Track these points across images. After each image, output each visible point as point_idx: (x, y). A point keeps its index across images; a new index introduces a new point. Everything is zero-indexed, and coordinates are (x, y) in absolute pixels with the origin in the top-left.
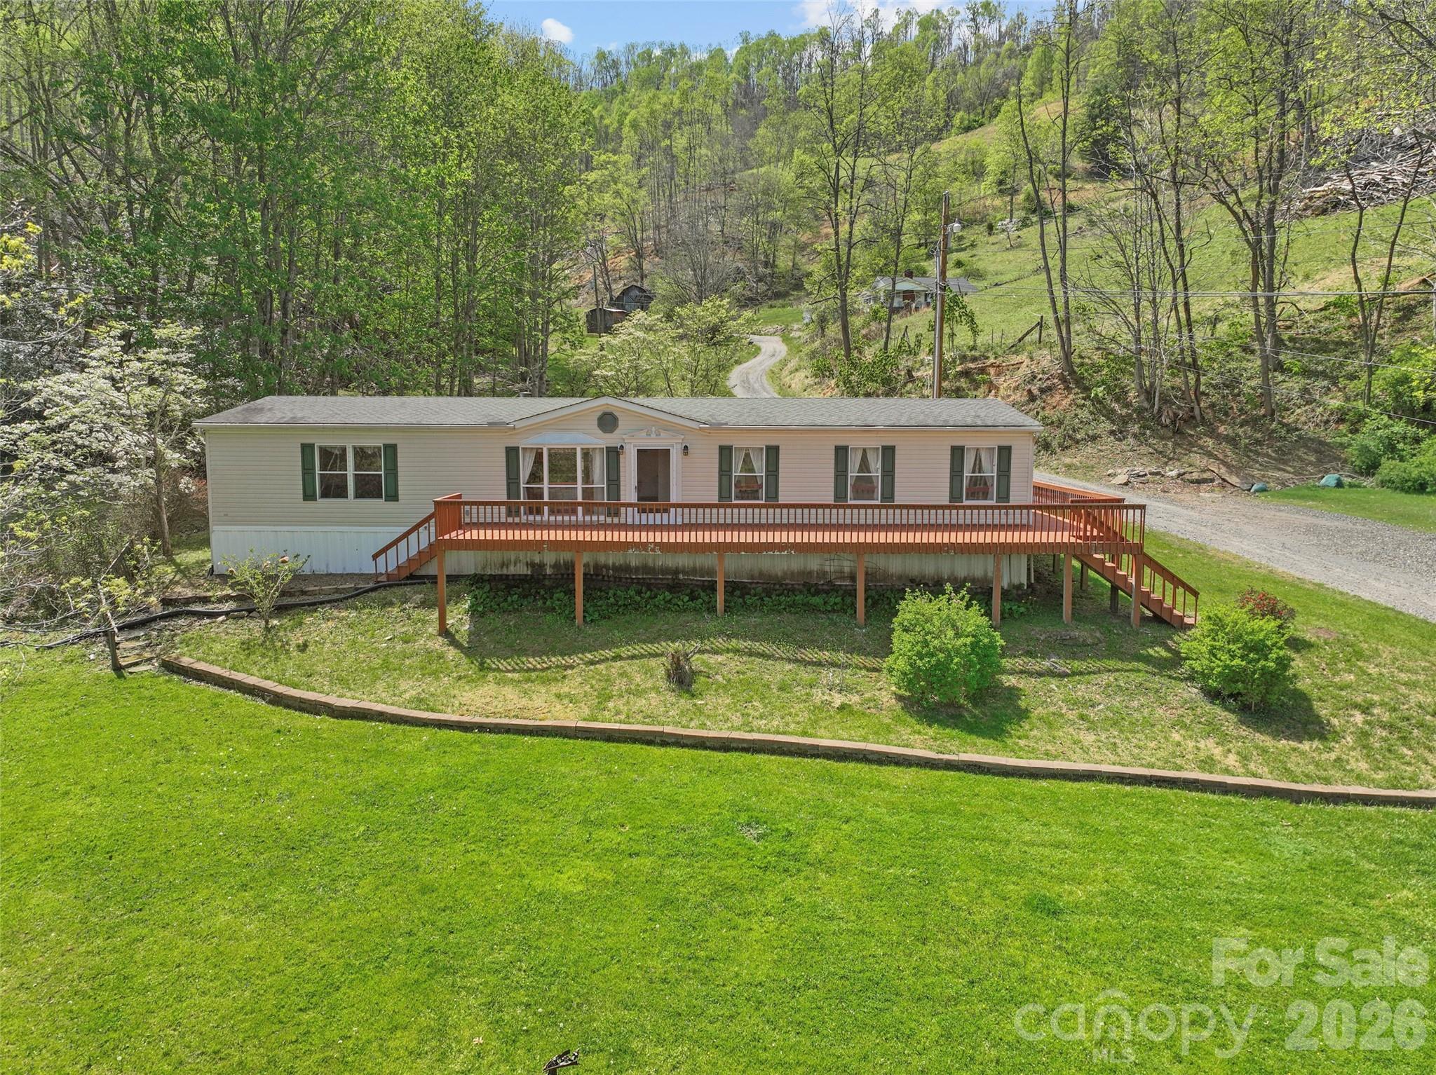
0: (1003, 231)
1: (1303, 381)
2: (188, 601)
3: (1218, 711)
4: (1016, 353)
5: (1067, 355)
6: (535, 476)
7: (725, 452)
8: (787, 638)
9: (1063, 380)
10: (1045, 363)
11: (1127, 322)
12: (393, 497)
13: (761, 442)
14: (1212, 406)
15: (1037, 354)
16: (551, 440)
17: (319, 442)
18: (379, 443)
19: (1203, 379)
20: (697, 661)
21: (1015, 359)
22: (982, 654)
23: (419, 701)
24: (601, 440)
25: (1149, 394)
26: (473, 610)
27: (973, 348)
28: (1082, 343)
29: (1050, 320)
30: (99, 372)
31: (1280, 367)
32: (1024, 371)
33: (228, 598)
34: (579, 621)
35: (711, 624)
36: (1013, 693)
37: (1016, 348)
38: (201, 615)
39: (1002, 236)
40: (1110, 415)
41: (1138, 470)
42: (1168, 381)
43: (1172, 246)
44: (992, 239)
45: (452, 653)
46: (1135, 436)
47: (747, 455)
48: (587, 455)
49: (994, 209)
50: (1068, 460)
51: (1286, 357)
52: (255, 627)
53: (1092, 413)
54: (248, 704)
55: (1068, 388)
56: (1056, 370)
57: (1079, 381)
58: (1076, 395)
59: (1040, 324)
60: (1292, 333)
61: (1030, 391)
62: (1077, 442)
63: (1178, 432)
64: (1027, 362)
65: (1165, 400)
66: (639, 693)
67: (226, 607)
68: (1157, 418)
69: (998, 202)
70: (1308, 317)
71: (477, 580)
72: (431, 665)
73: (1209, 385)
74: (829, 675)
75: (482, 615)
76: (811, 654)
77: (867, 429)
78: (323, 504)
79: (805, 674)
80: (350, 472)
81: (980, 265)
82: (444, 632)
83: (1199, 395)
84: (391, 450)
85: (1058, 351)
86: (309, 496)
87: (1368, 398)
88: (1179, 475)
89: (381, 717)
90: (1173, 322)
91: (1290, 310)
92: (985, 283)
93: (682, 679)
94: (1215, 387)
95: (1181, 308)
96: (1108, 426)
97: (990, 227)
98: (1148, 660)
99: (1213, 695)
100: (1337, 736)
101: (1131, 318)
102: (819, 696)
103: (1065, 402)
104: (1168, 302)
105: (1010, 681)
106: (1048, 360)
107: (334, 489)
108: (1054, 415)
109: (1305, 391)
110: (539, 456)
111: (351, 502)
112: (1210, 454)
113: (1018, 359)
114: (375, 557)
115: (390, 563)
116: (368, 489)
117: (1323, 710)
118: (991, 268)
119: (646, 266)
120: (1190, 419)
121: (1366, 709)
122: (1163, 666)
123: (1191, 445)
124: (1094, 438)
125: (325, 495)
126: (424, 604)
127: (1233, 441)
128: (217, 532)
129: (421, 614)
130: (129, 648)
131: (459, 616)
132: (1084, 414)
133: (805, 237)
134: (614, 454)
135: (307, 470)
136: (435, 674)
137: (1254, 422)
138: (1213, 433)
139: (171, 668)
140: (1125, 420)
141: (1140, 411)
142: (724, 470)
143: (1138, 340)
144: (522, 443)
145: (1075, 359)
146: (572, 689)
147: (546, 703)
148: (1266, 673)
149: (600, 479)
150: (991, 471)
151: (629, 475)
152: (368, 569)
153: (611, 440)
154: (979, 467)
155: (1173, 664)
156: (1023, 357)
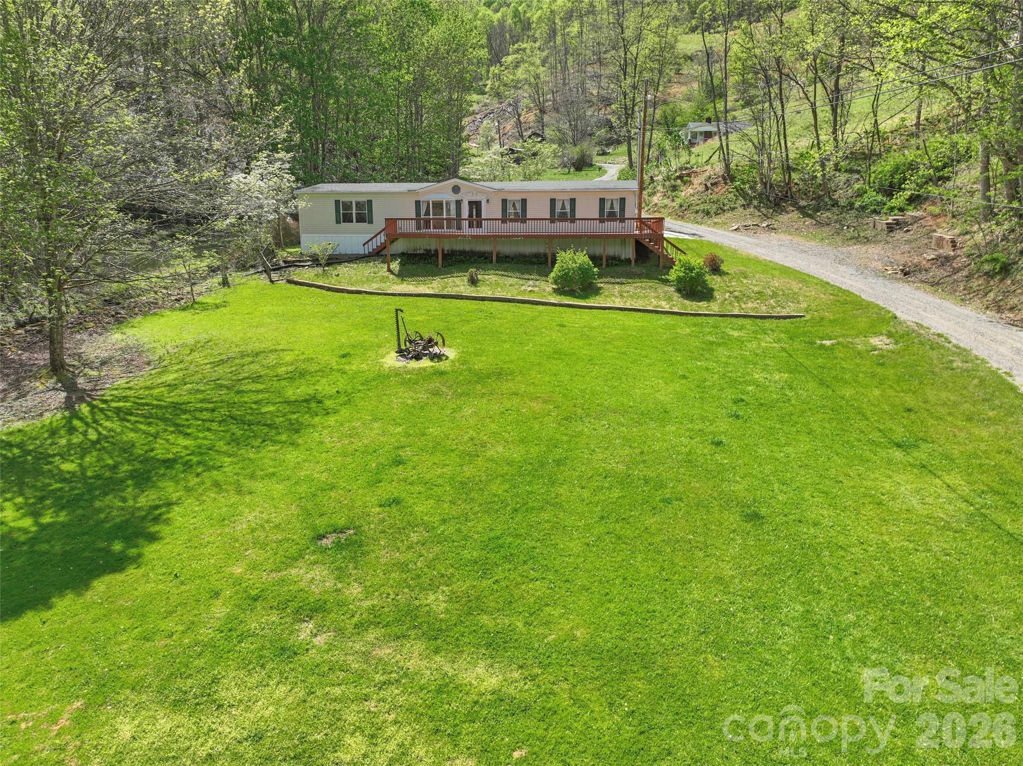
1: (847, 175)
2: (294, 262)
3: (678, 295)
4: (707, 164)
6: (427, 213)
7: (504, 201)
8: (518, 271)
9: (724, 178)
10: (717, 170)
11: (755, 146)
12: (371, 222)
13: (520, 197)
14: (799, 190)
15: (716, 165)
16: (433, 197)
17: (342, 199)
18: (365, 199)
20: (481, 277)
21: (705, 169)
22: (586, 270)
23: (379, 289)
24: (453, 198)
25: (765, 185)
26: (400, 263)
30: (257, 172)
32: (707, 174)
33: (309, 261)
34: (440, 266)
35: (490, 266)
36: (600, 288)
38: (299, 266)
40: (745, 196)
45: (392, 276)
46: (755, 207)
47: (514, 204)
48: (448, 203)
52: (319, 270)
53: (735, 195)
54: (318, 291)
55: (726, 183)
56: (721, 173)
57: (731, 178)
58: (729, 187)
59: (720, 149)
61: (706, 185)
62: (724, 211)
63: (777, 204)
64: (710, 169)
65: (773, 188)
66: (457, 286)
67: (308, 264)
68: (767, 198)
71: (403, 254)
72: (384, 279)
74: (531, 282)
75: (404, 265)
76: (527, 276)
77: (563, 191)
78: (344, 225)
79: (521, 282)
80: (354, 212)
82: (389, 270)
84: (370, 202)
85: (723, 164)
86: (338, 222)
87: (869, 183)
88: (768, 226)
89: (366, 293)
90: (778, 145)
93: (473, 282)
96: (742, 202)
98: (656, 279)
99: (677, 289)
100: (717, 300)
102: (523, 288)
103: (723, 190)
105: (599, 285)
106: (719, 168)
107: (347, 219)
110: (429, 204)
111: (355, 225)
114: (364, 245)
115: (370, 247)
116: (361, 219)
117: (716, 294)
119: (546, 118)
120: (785, 198)
121: (732, 293)
122: (660, 281)
123: (781, 210)
124: (733, 209)
125: (344, 221)
126: (383, 262)
127: (804, 208)
128: (304, 238)
129: (382, 265)
130: (275, 276)
131: (395, 266)
132: (731, 196)
134: (459, 203)
135: (337, 211)
136: (385, 282)
139: (290, 282)
140: (751, 199)
141: (760, 195)
142: (504, 210)
144: (421, 199)
145: (732, 166)
146: (433, 286)
147: (423, 289)
148: (692, 278)
149: (453, 215)
150: (617, 209)
151: (465, 214)
152: (361, 251)
153: (457, 197)
154: (612, 207)
155: (666, 282)
156: (709, 167)
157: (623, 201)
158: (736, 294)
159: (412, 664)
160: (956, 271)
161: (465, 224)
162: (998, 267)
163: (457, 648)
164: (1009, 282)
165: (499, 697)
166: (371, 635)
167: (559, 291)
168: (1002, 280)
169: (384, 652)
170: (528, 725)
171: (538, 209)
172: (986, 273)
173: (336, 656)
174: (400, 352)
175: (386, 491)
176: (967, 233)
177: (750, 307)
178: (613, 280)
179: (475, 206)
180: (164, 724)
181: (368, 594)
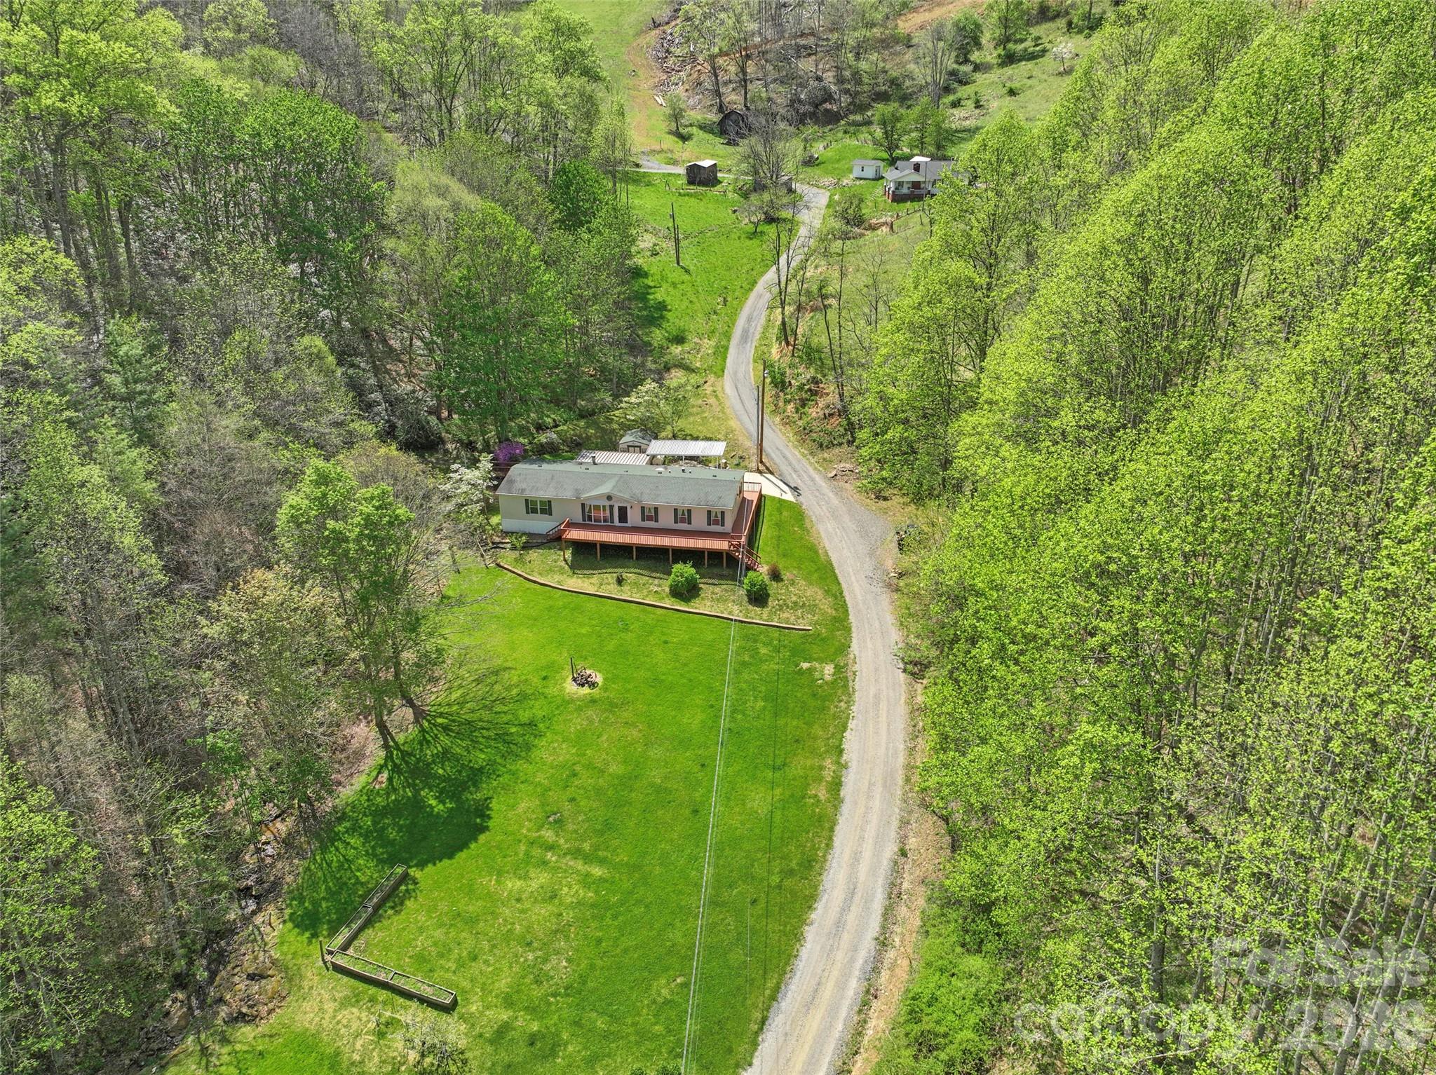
3: (745, 598)
6: (590, 512)
7: (643, 509)
8: (649, 569)
9: (839, 410)
12: (551, 515)
13: (653, 506)
16: (594, 502)
17: (530, 499)
18: (546, 500)
20: (624, 575)
23: (557, 581)
24: (607, 503)
26: (571, 554)
33: (509, 543)
34: (598, 559)
35: (629, 563)
36: (701, 589)
38: (503, 548)
45: (567, 567)
47: (650, 510)
50: (826, 455)
52: (517, 554)
53: (845, 429)
55: (840, 415)
61: (825, 413)
62: (834, 446)
66: (609, 584)
67: (509, 546)
71: (574, 543)
72: (562, 571)
74: (656, 581)
75: (574, 556)
76: (654, 575)
77: (682, 505)
78: (532, 515)
79: (650, 581)
80: (539, 506)
82: (565, 560)
84: (550, 503)
86: (528, 513)
89: (548, 586)
93: (619, 581)
99: (746, 594)
100: (768, 607)
102: (651, 587)
105: (700, 585)
107: (534, 511)
110: (591, 507)
111: (539, 515)
114: (547, 532)
116: (543, 511)
117: (770, 600)
124: (841, 444)
125: (532, 512)
126: (559, 550)
129: (558, 553)
131: (568, 555)
134: (611, 507)
135: (527, 507)
136: (562, 575)
139: (497, 565)
142: (643, 513)
144: (586, 503)
146: (594, 581)
147: (587, 585)
149: (608, 514)
150: (719, 518)
151: (616, 514)
153: (611, 503)
154: (716, 517)
157: (723, 513)
158: (781, 602)
159: (580, 867)
161: (616, 519)
163: (591, 862)
165: (601, 878)
166: (568, 857)
167: (672, 597)
169: (571, 863)
170: (607, 885)
173: (558, 864)
174: (573, 679)
175: (570, 792)
177: (785, 616)
178: (710, 581)
179: (623, 512)
180: (519, 883)
181: (566, 841)
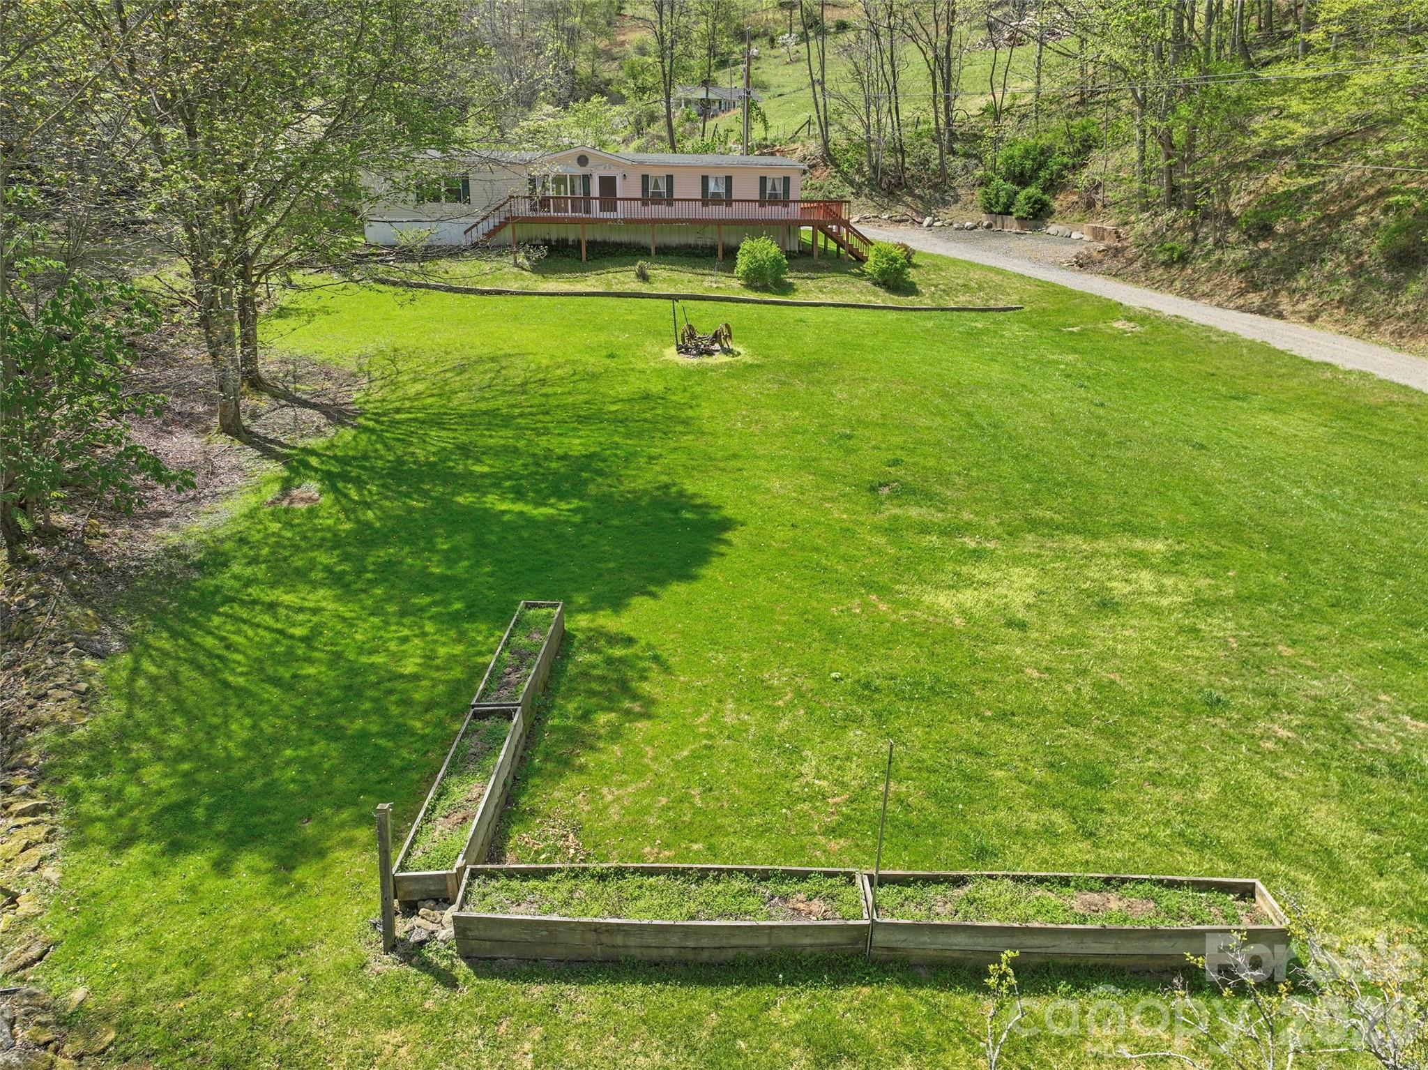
0: (784, 45)
1: (964, 160)
3: (878, 289)
4: (794, 142)
5: (826, 143)
7: (645, 178)
9: (824, 160)
10: (812, 149)
11: (861, 120)
12: (468, 201)
13: (663, 173)
14: (912, 176)
15: (808, 142)
19: (907, 160)
20: (649, 272)
21: (793, 146)
22: (776, 262)
23: (522, 288)
24: (580, 171)
25: (874, 168)
27: (765, 139)
28: (835, 134)
29: (815, 119)
31: (953, 152)
32: (799, 154)
34: (587, 259)
36: (791, 285)
37: (793, 139)
39: (783, 50)
40: (852, 183)
41: (866, 215)
42: (888, 161)
43: (887, 67)
44: (774, 52)
45: (525, 273)
46: (866, 195)
47: (657, 181)
48: (572, 178)
49: (776, 22)
51: (957, 146)
53: (840, 181)
55: (826, 165)
56: (819, 152)
57: (833, 161)
58: (831, 170)
59: (809, 122)
60: (962, 130)
63: (891, 193)
64: (801, 148)
65: (884, 173)
66: (626, 283)
67: (391, 258)
68: (879, 184)
69: (778, 16)
70: (972, 120)
72: (516, 277)
73: (912, 163)
74: (709, 279)
76: (699, 271)
77: (718, 167)
78: (430, 205)
79: (699, 278)
81: (764, 78)
82: (516, 265)
83: (904, 170)
84: (465, 175)
85: (820, 141)
86: (421, 203)
87: (994, 169)
88: (889, 218)
90: (889, 121)
91: (961, 115)
92: (769, 94)
93: (643, 277)
94: (915, 165)
95: (894, 111)
96: (850, 189)
97: (772, 40)
98: (851, 273)
99: (876, 284)
100: (923, 294)
101: (865, 118)
102: (706, 284)
103: (825, 174)
104: (885, 109)
105: (791, 281)
106: (814, 146)
107: (434, 198)
108: (818, 183)
109: (965, 166)
110: (547, 179)
111: (445, 204)
112: (908, 206)
113: (795, 146)
114: (464, 233)
115: (476, 235)
116: (453, 197)
117: (919, 288)
118: (774, 81)
120: (899, 185)
121: (936, 286)
122: (856, 275)
123: (898, 201)
125: (429, 201)
126: (503, 255)
127: (921, 198)
131: (522, 259)
132: (836, 182)
133: (602, 43)
134: (586, 179)
135: (419, 188)
136: (523, 280)
137: (935, 187)
138: (911, 194)
140: (860, 186)
141: (869, 180)
142: (645, 188)
143: (868, 132)
145: (831, 145)
146: (591, 282)
147: (580, 287)
148: (896, 269)
149: (579, 192)
150: (780, 190)
151: (595, 191)
152: (464, 241)
153: (585, 170)
154: (774, 188)
155: (861, 275)
156: (798, 145)
157: (787, 180)
158: (942, 287)
160: (1131, 262)
161: (595, 205)
162: (1175, 256)
164: (1190, 271)
167: (749, 286)
168: (1183, 269)
171: (687, 188)
172: (1163, 263)
174: (679, 349)
176: (1126, 224)
177: (963, 299)
178: (800, 275)
179: (608, 184)
